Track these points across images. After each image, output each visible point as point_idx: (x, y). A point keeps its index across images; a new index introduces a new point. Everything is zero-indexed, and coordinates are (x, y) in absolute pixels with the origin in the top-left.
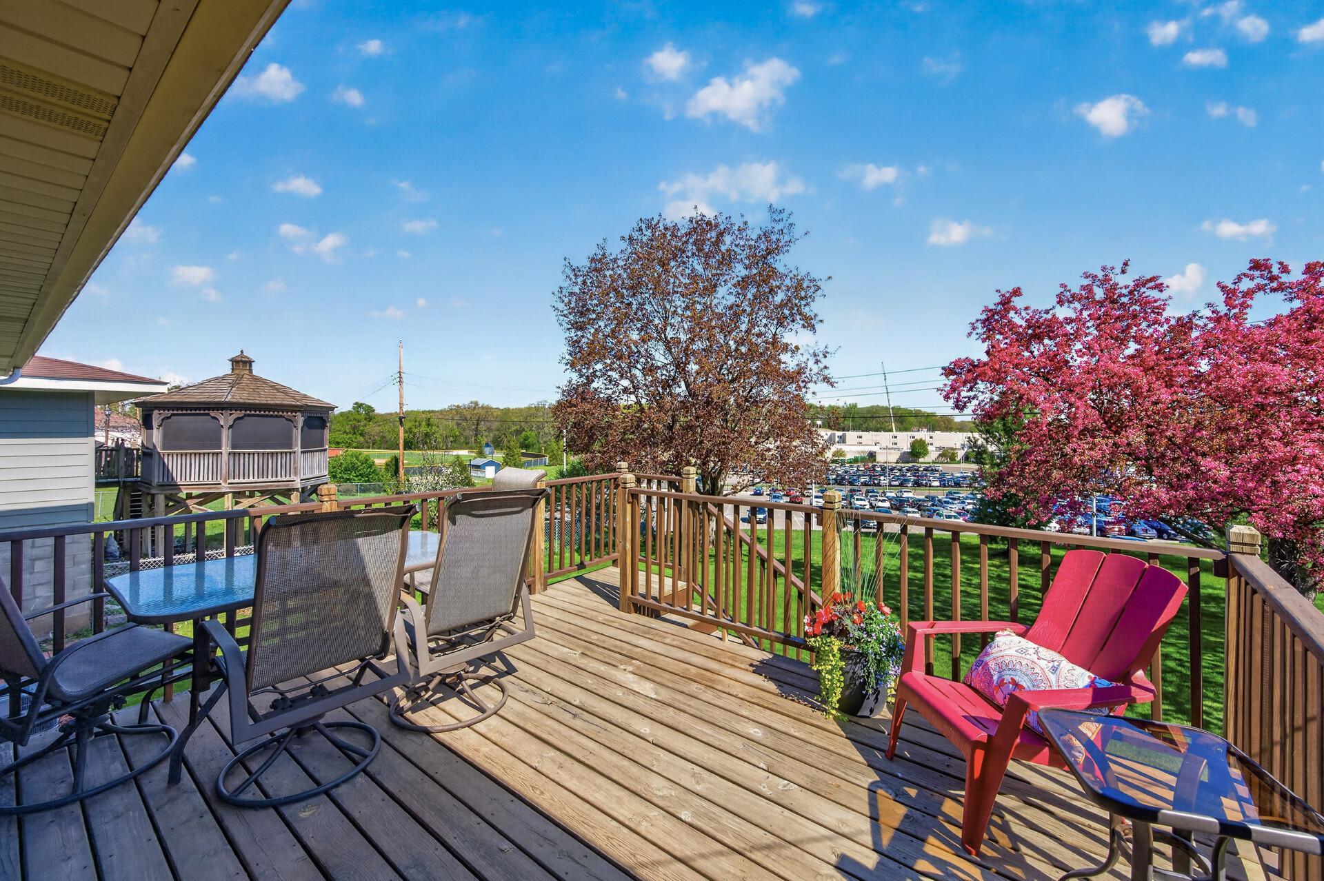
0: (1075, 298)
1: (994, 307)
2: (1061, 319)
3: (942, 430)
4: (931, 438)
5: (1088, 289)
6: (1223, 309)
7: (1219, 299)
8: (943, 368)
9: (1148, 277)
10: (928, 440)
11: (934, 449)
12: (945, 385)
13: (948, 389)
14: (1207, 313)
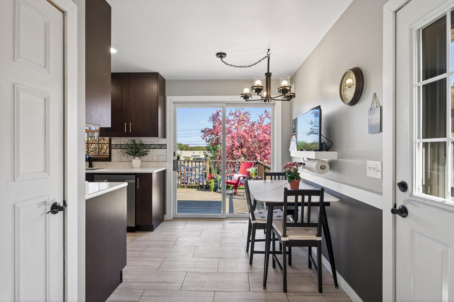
0: (233, 114)
1: (215, 114)
2: (230, 120)
3: (184, 150)
4: (181, 153)
5: (236, 112)
6: (260, 121)
7: (259, 119)
8: (201, 130)
9: (247, 112)
10: (180, 154)
11: (183, 157)
12: (203, 135)
13: (203, 136)
14: (257, 122)
